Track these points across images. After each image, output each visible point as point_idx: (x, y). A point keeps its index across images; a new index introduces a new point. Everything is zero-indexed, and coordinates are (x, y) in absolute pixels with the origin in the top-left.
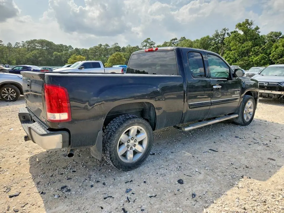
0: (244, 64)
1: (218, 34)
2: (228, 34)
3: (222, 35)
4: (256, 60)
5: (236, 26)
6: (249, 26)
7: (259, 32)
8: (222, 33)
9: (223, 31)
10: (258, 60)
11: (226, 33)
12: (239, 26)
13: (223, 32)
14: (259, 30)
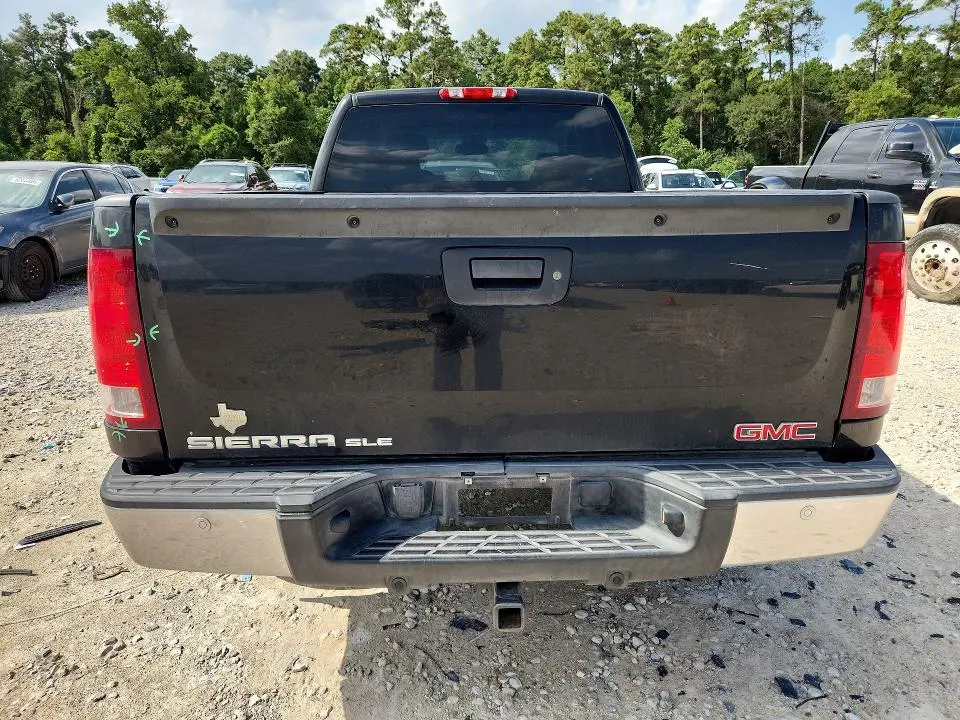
0: (177, 157)
1: (37, 33)
2: (77, 37)
3: (53, 39)
4: (209, 145)
5: (109, 10)
6: (153, 23)
7: (195, 49)
8: (52, 32)
9: (56, 24)
10: (215, 142)
11: (69, 34)
12: (119, 14)
13: (54, 28)
14: (192, 42)
